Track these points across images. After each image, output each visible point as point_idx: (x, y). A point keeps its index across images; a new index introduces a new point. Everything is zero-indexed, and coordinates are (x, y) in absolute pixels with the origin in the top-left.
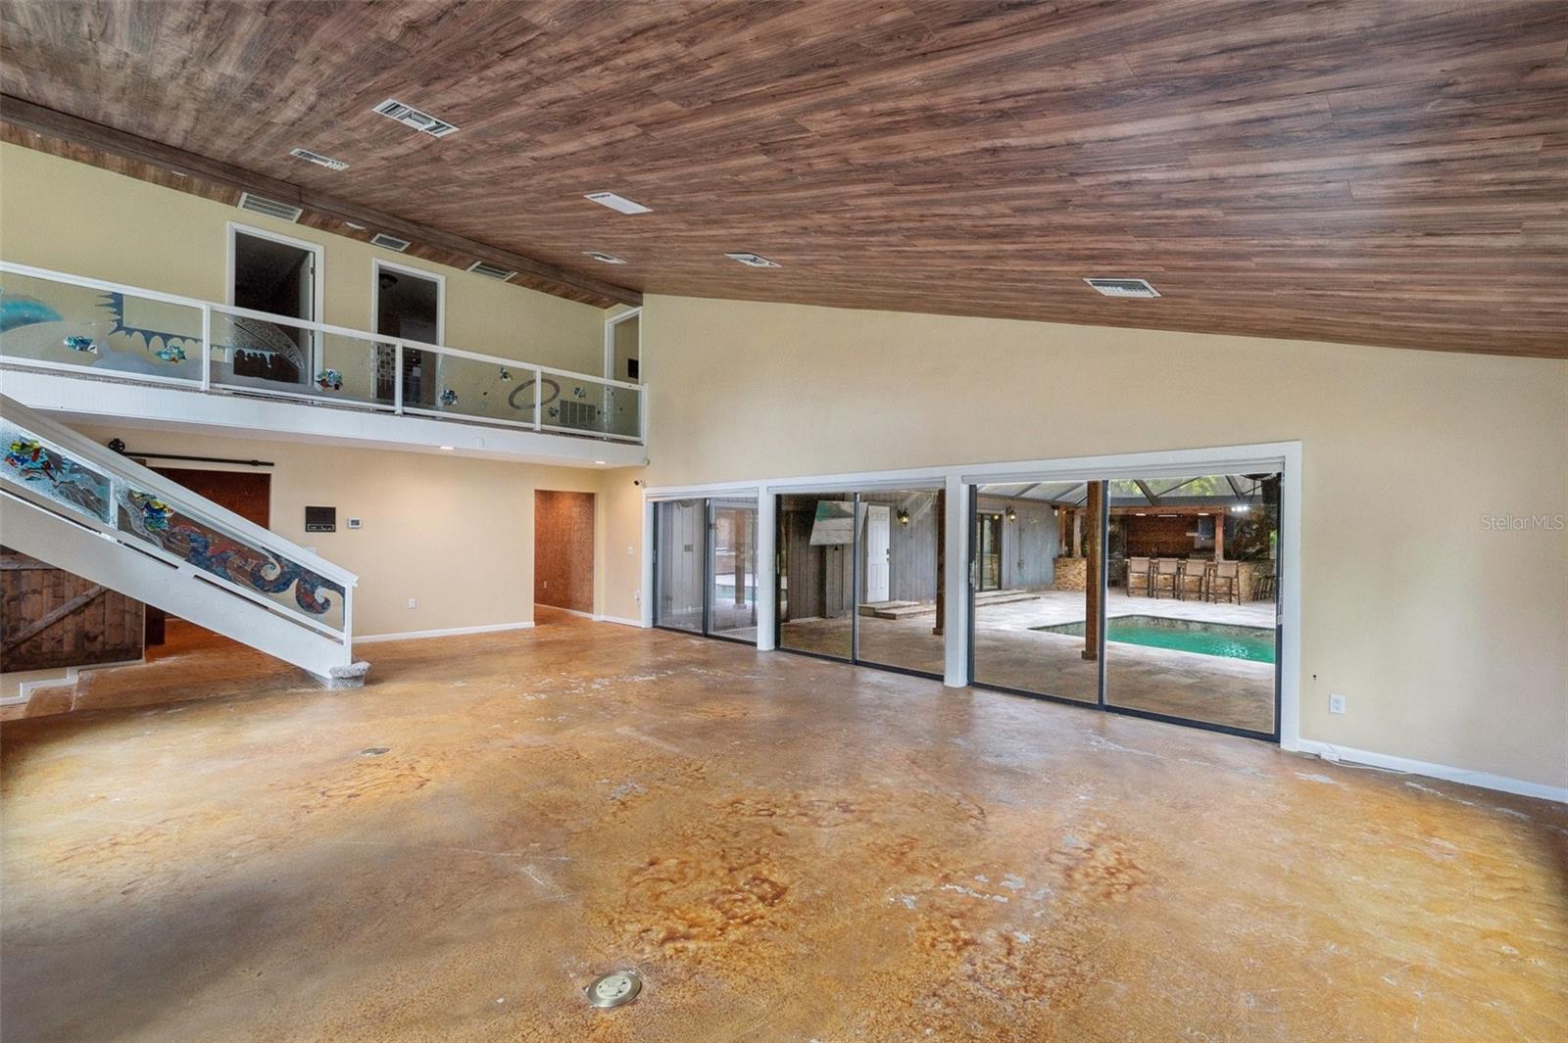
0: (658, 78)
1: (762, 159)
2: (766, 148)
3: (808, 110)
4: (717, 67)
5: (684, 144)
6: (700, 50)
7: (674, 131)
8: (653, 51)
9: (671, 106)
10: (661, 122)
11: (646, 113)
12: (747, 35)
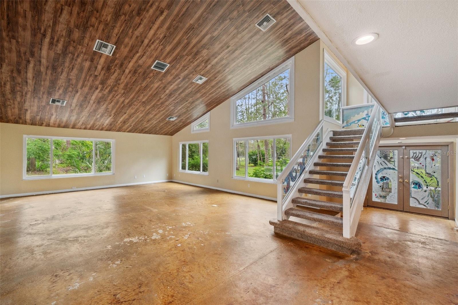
0: (161, 106)
1: (144, 100)
2: (144, 102)
3: (145, 109)
4: (156, 110)
5: (154, 98)
6: (158, 110)
7: (157, 100)
8: (162, 109)
9: (158, 104)
10: (159, 100)
11: (161, 101)
12: (155, 113)
